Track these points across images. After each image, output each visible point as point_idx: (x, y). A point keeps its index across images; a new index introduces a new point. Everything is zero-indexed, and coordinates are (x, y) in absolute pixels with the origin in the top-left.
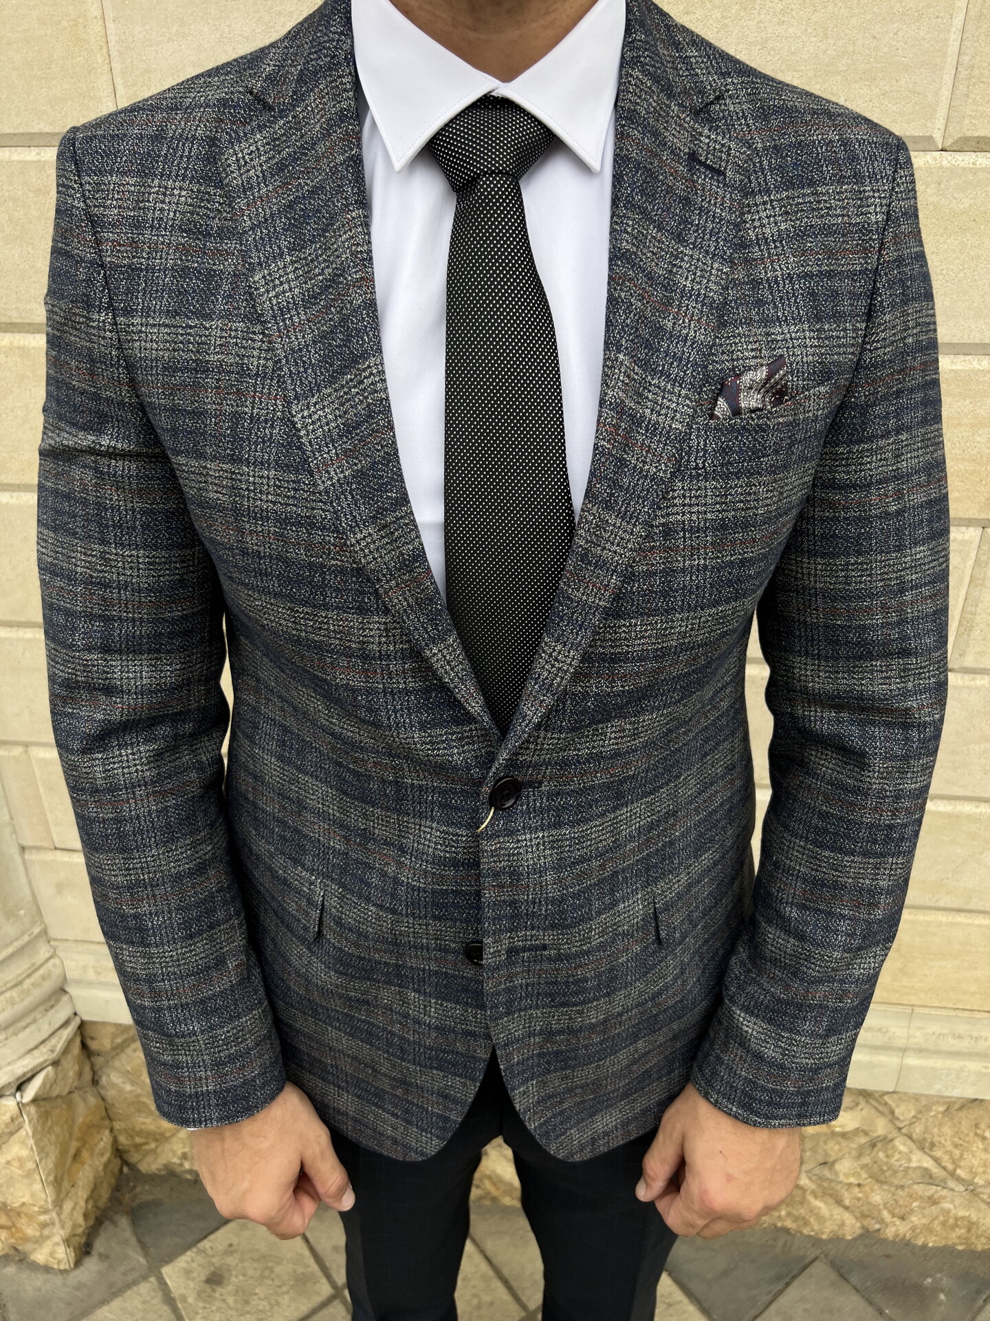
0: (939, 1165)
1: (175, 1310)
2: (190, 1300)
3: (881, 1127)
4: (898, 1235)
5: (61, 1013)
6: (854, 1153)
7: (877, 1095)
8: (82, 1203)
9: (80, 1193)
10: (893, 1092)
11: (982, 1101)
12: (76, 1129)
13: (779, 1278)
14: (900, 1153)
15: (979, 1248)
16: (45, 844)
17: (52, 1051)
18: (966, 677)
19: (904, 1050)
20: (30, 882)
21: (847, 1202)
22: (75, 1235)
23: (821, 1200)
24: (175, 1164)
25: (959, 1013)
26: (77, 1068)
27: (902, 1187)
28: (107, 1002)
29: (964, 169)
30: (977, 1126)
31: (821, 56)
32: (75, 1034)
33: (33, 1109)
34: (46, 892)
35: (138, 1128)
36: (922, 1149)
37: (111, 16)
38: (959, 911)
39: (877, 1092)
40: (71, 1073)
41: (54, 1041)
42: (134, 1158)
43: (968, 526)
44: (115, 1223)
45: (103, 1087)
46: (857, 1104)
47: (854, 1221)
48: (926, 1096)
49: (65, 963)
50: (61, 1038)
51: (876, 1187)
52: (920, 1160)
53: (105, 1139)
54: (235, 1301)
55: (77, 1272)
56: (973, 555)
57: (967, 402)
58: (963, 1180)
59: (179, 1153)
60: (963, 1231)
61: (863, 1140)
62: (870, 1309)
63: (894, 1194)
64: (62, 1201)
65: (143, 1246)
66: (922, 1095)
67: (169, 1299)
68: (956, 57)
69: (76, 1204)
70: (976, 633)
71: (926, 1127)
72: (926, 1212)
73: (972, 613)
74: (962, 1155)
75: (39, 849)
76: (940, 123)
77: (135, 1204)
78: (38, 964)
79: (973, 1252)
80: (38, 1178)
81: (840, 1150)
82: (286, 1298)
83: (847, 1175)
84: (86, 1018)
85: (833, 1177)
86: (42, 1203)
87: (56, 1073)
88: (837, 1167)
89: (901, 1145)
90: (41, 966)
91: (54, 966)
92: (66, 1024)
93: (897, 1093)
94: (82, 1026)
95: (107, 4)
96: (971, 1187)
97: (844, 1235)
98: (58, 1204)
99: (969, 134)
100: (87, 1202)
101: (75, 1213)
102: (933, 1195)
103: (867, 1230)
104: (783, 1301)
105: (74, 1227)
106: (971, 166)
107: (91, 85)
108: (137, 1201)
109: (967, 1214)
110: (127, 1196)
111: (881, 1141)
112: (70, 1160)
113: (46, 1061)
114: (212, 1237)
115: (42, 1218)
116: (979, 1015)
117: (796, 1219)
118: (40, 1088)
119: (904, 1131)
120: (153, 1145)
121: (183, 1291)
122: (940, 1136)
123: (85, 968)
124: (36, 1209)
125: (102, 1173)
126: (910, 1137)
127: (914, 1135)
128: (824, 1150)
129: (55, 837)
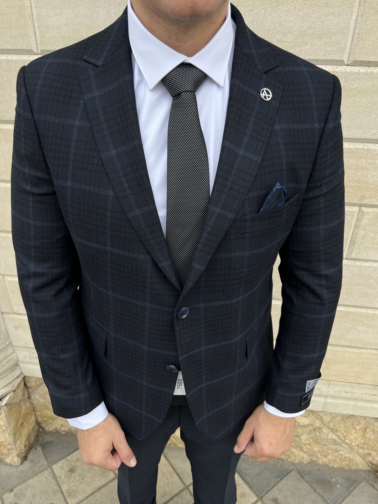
0: (339, 438)
1: (57, 481)
2: (63, 478)
3: (318, 424)
4: (323, 463)
5: (17, 373)
6: (308, 432)
7: (316, 412)
8: (24, 442)
9: (23, 438)
10: (322, 411)
11: (355, 416)
12: (22, 415)
13: (278, 476)
14: (325, 433)
15: (353, 468)
16: (10, 312)
17: (13, 387)
18: (352, 261)
19: (326, 397)
20: (5, 325)
21: (305, 450)
22: (21, 453)
23: (295, 449)
24: (58, 428)
25: (347, 384)
26: (22, 393)
27: (325, 445)
28: (33, 369)
29: (355, 73)
30: (353, 424)
31: (302, 29)
32: (22, 381)
33: (5, 408)
34: (11, 328)
35: (45, 415)
36: (333, 432)
37: (34, 6)
38: (348, 347)
39: (316, 411)
40: (20, 395)
41: (14, 383)
42: (43, 425)
43: (354, 206)
44: (36, 449)
45: (32, 400)
46: (309, 415)
47: (307, 457)
48: (335, 413)
49: (18, 355)
50: (16, 382)
51: (316, 445)
52: (332, 436)
53: (32, 418)
54: (79, 479)
55: (22, 466)
56: (356, 217)
57: (355, 160)
58: (348, 444)
59: (60, 424)
60: (347, 462)
61: (311, 428)
62: (311, 489)
63: (322, 448)
64: (16, 441)
65: (46, 457)
66: (332, 413)
67: (55, 477)
68: (353, 30)
69: (21, 442)
70: (356, 245)
71: (334, 424)
72: (334, 454)
73: (355, 238)
74: (347, 435)
75: (8, 313)
76: (347, 55)
77: (43, 442)
78: (8, 355)
79: (351, 470)
80: (7, 433)
81: (302, 431)
82: (98, 478)
83: (304, 440)
84: (26, 375)
85: (300, 441)
86: (9, 441)
87: (15, 395)
88: (301, 437)
89: (325, 430)
90: (9, 356)
91: (14, 356)
92: (18, 377)
93: (324, 412)
94: (25, 377)
95: (32, 1)
96: (351, 446)
97: (303, 462)
98: (15, 442)
99: (357, 59)
101: (21, 445)
102: (336, 449)
103: (312, 460)
104: (279, 485)
105: (20, 450)
106: (358, 72)
107: (27, 31)
108: (45, 441)
109: (349, 456)
110: (41, 439)
111: (317, 429)
112: (19, 426)
113: (10, 390)
114: (71, 455)
115: (9, 447)
116: (354, 385)
117: (286, 455)
118: (8, 400)
119: (326, 425)
120: (50, 421)
121: (60, 474)
122: (339, 427)
123: (25, 357)
124: (7, 443)
125: (31, 431)
126: (328, 428)
127: (330, 427)
128: (297, 431)
129: (14, 309)
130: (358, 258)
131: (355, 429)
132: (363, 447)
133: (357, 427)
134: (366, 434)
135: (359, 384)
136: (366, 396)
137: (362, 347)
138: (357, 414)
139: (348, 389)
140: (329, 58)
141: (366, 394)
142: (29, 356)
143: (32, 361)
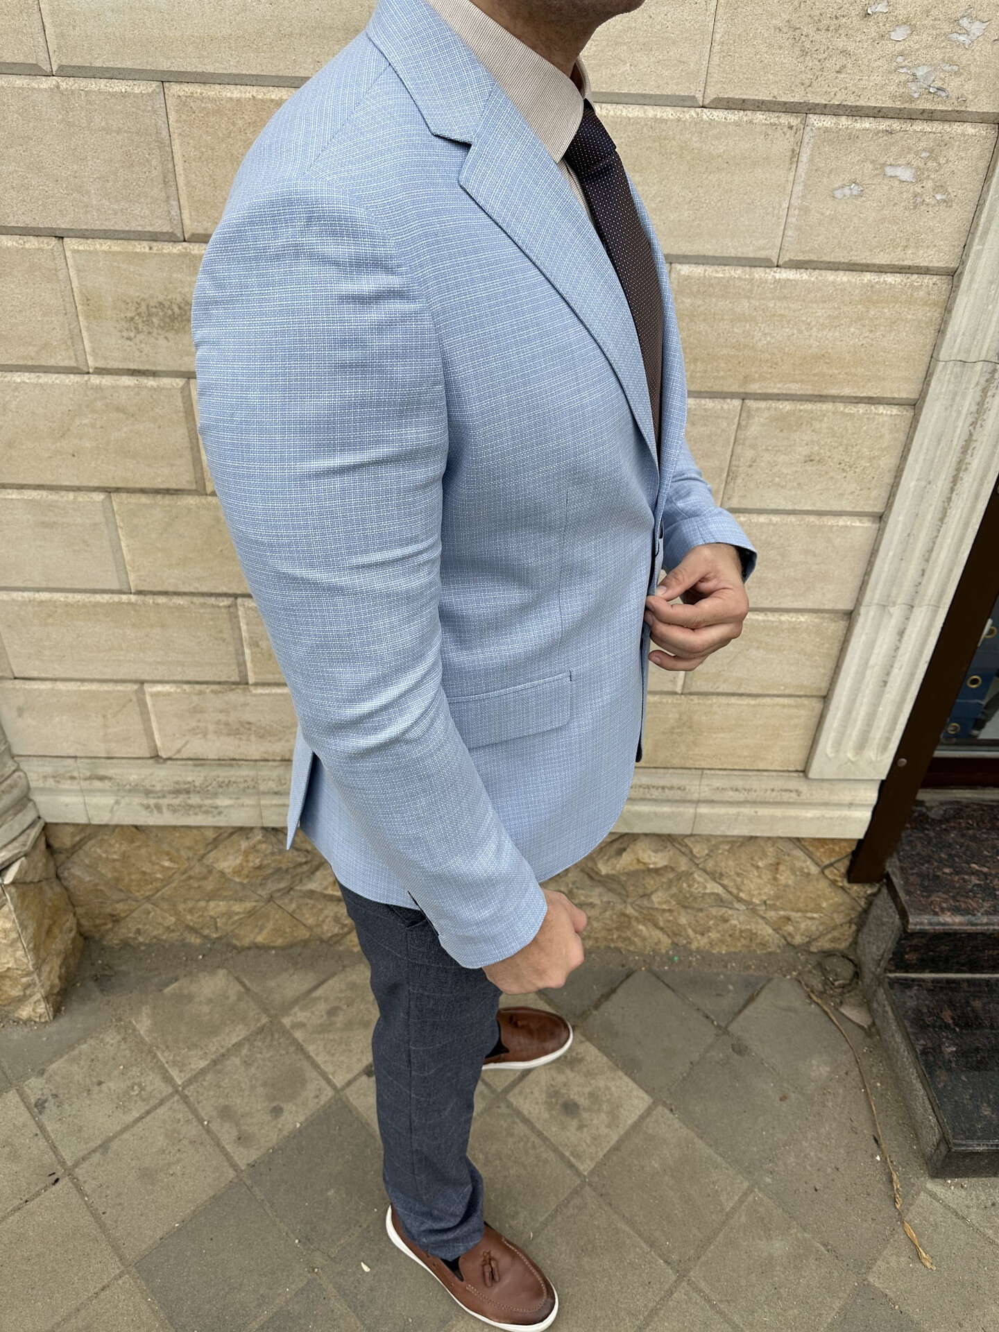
0: (727, 890)
3: (683, 864)
4: (700, 947)
5: (29, 816)
6: (665, 886)
7: (679, 839)
8: (57, 968)
9: (54, 961)
10: (691, 835)
11: (756, 838)
12: (47, 909)
14: (698, 883)
16: (7, 675)
17: (23, 846)
19: (698, 802)
21: (661, 924)
22: (52, 995)
23: (643, 925)
24: (131, 938)
26: (44, 860)
28: (67, 805)
29: (719, 123)
30: (752, 859)
32: (40, 834)
33: (13, 890)
34: (8, 716)
35: (97, 911)
36: (714, 879)
38: (733, 694)
39: (679, 835)
40: (40, 864)
41: (22, 839)
42: (95, 936)
43: (732, 398)
44: (85, 987)
45: (66, 879)
46: (666, 847)
47: (667, 939)
48: (716, 837)
49: (29, 774)
50: (29, 836)
51: (682, 911)
52: (713, 887)
53: (70, 920)
55: (56, 1023)
58: (745, 901)
59: (134, 929)
60: (746, 941)
61: (671, 876)
62: (677, 998)
63: (695, 916)
64: (41, 966)
66: (711, 836)
69: (52, 968)
70: (739, 481)
71: (717, 862)
72: (720, 928)
74: (742, 882)
76: (701, 87)
78: (6, 775)
79: (754, 956)
80: (20, 945)
81: (655, 884)
83: (660, 903)
84: (49, 820)
85: (650, 906)
86: (25, 967)
87: (29, 863)
88: (653, 897)
89: (698, 877)
90: (9, 776)
91: (20, 777)
92: (32, 825)
93: (695, 835)
94: (46, 827)
96: (751, 907)
97: (660, 949)
98: (38, 967)
99: (721, 95)
100: (60, 967)
101: (52, 976)
102: (723, 915)
103: (677, 945)
105: (52, 986)
106: (723, 120)
107: (24, 22)
109: (749, 927)
111: (684, 875)
112: (44, 933)
113: (19, 853)
115: (24, 980)
116: (750, 773)
117: (625, 939)
118: (17, 874)
119: (701, 866)
122: (726, 868)
124: (20, 972)
125: (71, 946)
126: (705, 871)
127: (708, 869)
128: (643, 885)
129: (14, 668)
130: (744, 507)
131: (758, 867)
132: (774, 905)
133: (760, 864)
134: (778, 876)
135: (758, 770)
136: (774, 794)
137: (760, 692)
138: (758, 834)
139: (740, 783)
140: (668, 91)
141: (773, 790)
142: (53, 777)
143: (61, 786)
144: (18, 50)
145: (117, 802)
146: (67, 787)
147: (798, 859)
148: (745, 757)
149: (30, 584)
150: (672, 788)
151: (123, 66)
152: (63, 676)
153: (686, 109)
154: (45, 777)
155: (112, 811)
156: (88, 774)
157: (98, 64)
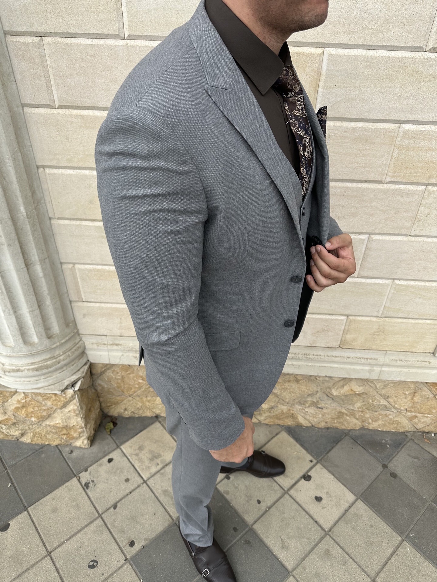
0: (390, 404)
3: (372, 392)
4: (373, 428)
5: (84, 360)
6: (361, 401)
7: (371, 381)
9: (92, 422)
10: (377, 380)
11: (407, 382)
12: (90, 400)
13: (333, 442)
14: (377, 400)
15: (400, 431)
16: (80, 300)
17: (82, 373)
20: (73, 314)
21: (357, 417)
22: (90, 436)
23: (349, 417)
24: (122, 412)
26: (89, 379)
27: (376, 411)
28: (100, 356)
29: (432, 59)
30: (403, 390)
31: (386, 16)
32: (89, 367)
33: (78, 393)
34: (78, 317)
35: (108, 400)
36: (385, 399)
40: (88, 381)
42: (107, 410)
44: (102, 433)
45: (96, 386)
46: (364, 384)
47: (359, 423)
50: (85, 368)
51: (367, 411)
52: (383, 402)
53: (98, 404)
54: (149, 455)
55: (91, 449)
58: (397, 408)
59: (124, 408)
60: (395, 425)
61: (365, 396)
62: (364, 450)
63: (373, 414)
64: (87, 425)
66: (386, 380)
67: (125, 456)
68: (433, 18)
69: (91, 425)
70: (420, 223)
71: (386, 391)
72: (384, 419)
74: (397, 400)
75: (77, 302)
76: (426, 42)
78: (76, 343)
80: (80, 416)
81: (357, 400)
83: (358, 408)
84: (92, 362)
85: (353, 409)
86: (80, 425)
87: (84, 381)
88: (355, 405)
89: (378, 397)
91: (81, 343)
92: (85, 364)
93: (379, 380)
94: (91, 365)
96: (399, 411)
97: (356, 428)
100: (94, 425)
101: (91, 429)
102: (386, 414)
103: (363, 426)
104: (335, 449)
105: (91, 433)
109: (397, 419)
112: (89, 410)
113: (81, 376)
115: (80, 430)
116: (408, 353)
117: (340, 423)
118: (80, 385)
119: (379, 393)
121: (130, 453)
122: (391, 394)
124: (78, 427)
125: (97, 416)
126: (381, 395)
128: (352, 400)
129: (83, 297)
130: (421, 234)
131: (405, 394)
132: (411, 410)
133: (407, 393)
134: (414, 398)
135: (412, 352)
136: (418, 363)
137: (418, 317)
138: (409, 380)
139: (402, 358)
140: (410, 44)
141: (418, 361)
142: (96, 344)
143: (99, 348)
144: (111, 28)
145: (123, 355)
146: (101, 348)
147: (424, 391)
148: (407, 346)
149: (94, 262)
150: (371, 359)
151: (157, 35)
152: (105, 301)
153: (417, 53)
154: (93, 344)
155: (120, 358)
156: (111, 343)
157: (145, 34)
